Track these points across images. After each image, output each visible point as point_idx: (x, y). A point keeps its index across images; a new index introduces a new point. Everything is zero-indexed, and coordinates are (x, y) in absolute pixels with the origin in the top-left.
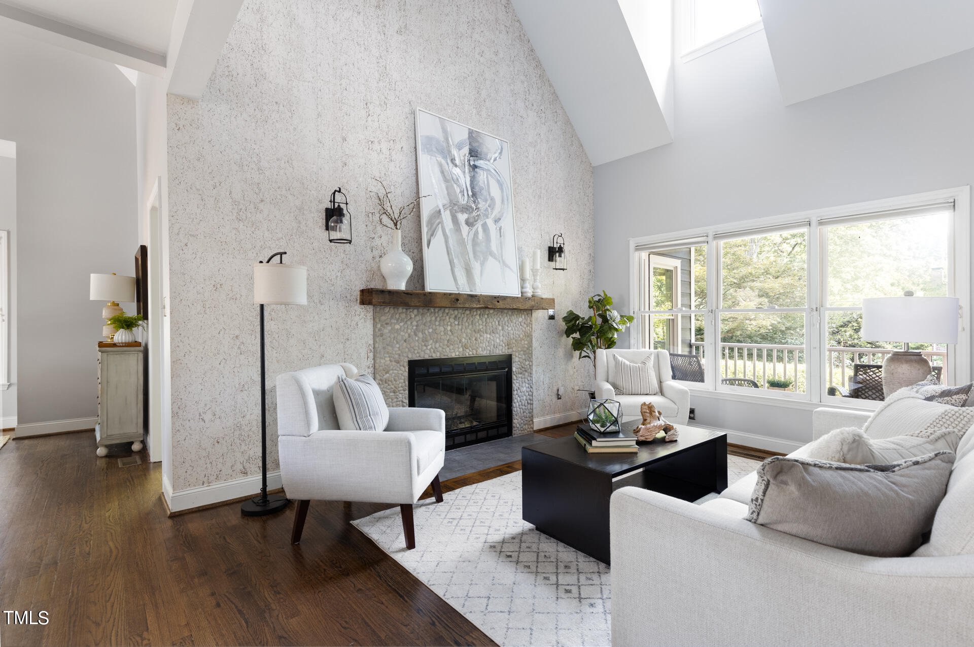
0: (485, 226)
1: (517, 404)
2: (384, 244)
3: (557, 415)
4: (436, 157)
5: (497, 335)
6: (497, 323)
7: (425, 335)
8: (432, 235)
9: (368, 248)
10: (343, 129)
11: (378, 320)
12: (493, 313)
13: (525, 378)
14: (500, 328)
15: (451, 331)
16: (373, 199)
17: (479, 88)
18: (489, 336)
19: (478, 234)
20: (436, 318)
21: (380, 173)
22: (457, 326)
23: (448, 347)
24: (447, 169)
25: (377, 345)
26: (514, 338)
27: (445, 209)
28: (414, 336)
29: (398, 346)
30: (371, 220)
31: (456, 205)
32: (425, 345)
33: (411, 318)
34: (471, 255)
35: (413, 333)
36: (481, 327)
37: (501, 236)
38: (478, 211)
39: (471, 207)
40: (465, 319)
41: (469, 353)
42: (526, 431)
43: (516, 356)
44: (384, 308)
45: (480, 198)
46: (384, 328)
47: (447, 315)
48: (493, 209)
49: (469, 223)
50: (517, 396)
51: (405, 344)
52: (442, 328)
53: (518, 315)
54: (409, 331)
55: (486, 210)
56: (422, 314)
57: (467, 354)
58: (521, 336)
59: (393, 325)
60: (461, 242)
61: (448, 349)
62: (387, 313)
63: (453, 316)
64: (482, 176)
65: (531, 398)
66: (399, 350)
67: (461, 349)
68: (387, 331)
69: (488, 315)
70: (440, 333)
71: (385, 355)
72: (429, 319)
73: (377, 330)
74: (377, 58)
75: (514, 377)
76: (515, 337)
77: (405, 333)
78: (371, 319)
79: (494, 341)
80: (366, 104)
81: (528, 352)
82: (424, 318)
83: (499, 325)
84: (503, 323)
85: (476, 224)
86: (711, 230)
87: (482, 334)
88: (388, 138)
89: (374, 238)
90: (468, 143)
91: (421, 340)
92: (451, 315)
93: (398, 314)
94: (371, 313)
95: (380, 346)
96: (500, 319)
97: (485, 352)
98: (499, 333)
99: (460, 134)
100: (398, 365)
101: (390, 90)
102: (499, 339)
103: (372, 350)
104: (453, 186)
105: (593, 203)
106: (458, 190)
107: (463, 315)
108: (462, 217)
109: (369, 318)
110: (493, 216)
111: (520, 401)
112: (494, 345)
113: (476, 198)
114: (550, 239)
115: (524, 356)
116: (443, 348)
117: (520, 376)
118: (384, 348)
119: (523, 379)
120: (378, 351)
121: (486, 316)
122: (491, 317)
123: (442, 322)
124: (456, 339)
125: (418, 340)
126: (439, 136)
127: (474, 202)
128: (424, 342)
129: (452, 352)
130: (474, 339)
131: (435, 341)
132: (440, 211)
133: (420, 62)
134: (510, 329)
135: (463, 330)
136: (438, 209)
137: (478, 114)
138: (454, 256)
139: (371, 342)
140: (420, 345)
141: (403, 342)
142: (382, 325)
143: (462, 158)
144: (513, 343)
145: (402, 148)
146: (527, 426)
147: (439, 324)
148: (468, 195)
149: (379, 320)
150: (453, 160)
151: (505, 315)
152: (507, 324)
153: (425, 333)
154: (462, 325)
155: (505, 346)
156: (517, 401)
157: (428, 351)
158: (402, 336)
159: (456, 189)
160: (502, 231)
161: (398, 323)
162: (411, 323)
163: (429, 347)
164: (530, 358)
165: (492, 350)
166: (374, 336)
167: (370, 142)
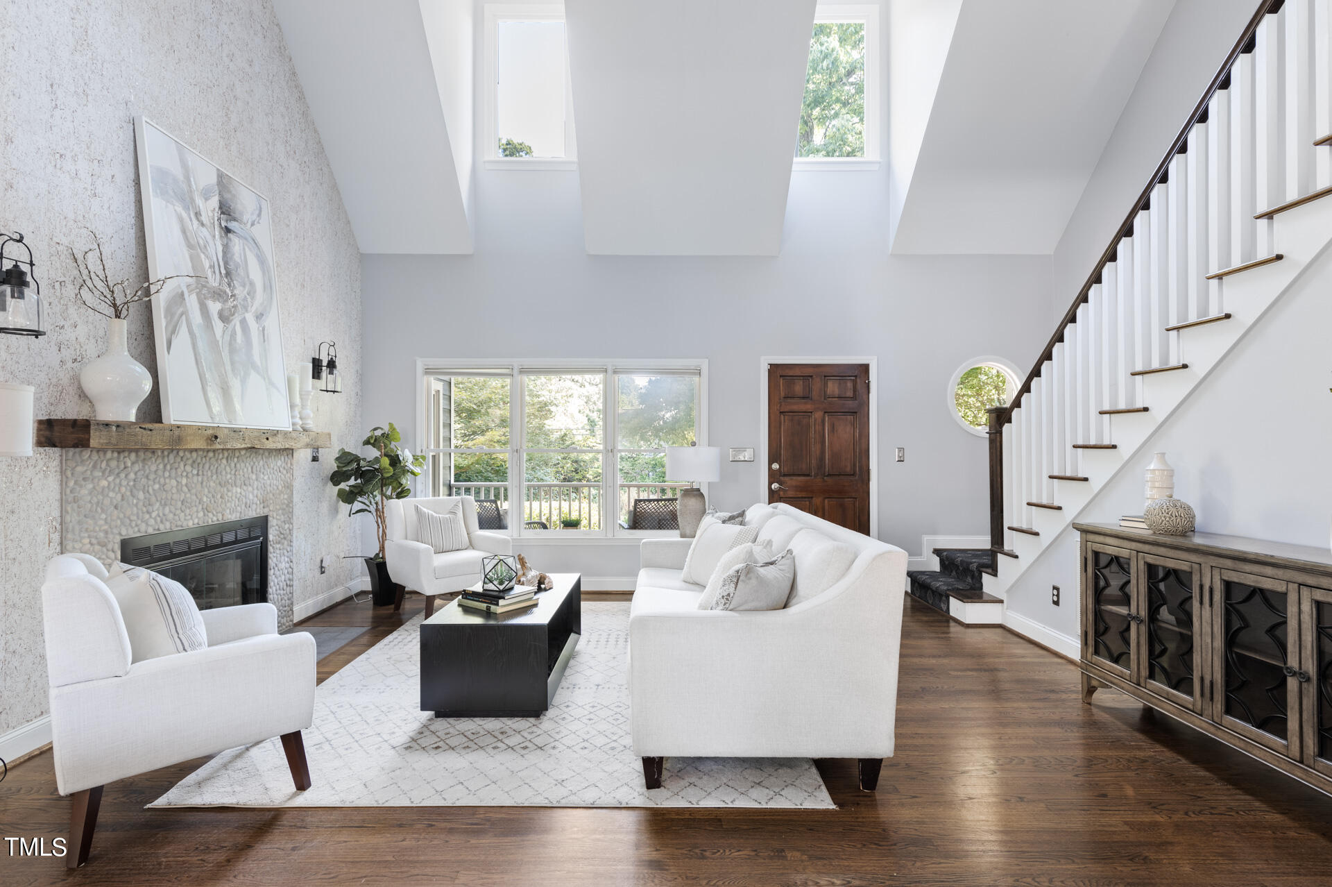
0: (243, 322)
1: (274, 588)
2: (82, 340)
3: (321, 597)
4: (174, 205)
5: (250, 489)
6: (250, 469)
7: (147, 495)
8: (173, 332)
9: (53, 344)
10: (6, 119)
11: (69, 473)
12: (245, 454)
13: (283, 549)
14: (254, 477)
15: (186, 485)
16: (63, 257)
17: (228, 109)
18: (239, 490)
19: (236, 334)
20: (165, 466)
21: (76, 213)
22: (195, 478)
23: (182, 512)
24: (191, 228)
25: (68, 518)
26: (271, 491)
27: (190, 292)
28: (131, 498)
29: (104, 516)
30: (58, 294)
31: (205, 287)
32: (148, 512)
33: (125, 468)
34: (228, 367)
35: (128, 493)
36: (229, 476)
37: (264, 341)
38: (234, 300)
39: (225, 292)
40: (207, 466)
41: (212, 519)
42: (284, 627)
43: (273, 518)
44: (82, 451)
45: (236, 280)
46: (81, 486)
47: (182, 460)
48: (253, 298)
49: (224, 318)
50: (274, 576)
51: (116, 512)
52: (174, 481)
53: (276, 458)
54: (123, 489)
55: (245, 299)
56: (144, 459)
57: (210, 521)
58: (280, 487)
59: (96, 480)
60: (214, 344)
61: (183, 514)
62: (87, 460)
63: (190, 462)
64: (237, 245)
65: (291, 576)
66: (106, 522)
67: (201, 514)
68: (86, 492)
69: (238, 458)
70: (171, 490)
71: (82, 535)
72: (154, 468)
73: (68, 491)
74: (72, 10)
75: (270, 549)
76: (272, 489)
77: (117, 494)
78: (56, 471)
79: (246, 498)
80: (52, 85)
81: (288, 509)
82: (147, 467)
83: (252, 472)
84: (258, 469)
85: (233, 320)
86: (517, 362)
87: (230, 488)
88: (89, 155)
89: (63, 327)
90: (217, 192)
91: (141, 504)
92: (187, 459)
93: (105, 462)
94: (56, 463)
95: (73, 519)
96: (254, 463)
97: (234, 515)
98: (251, 484)
99: (205, 177)
100: (104, 549)
101: (93, 72)
102: (253, 494)
103: (58, 527)
104: (200, 257)
105: (361, 302)
106: (207, 264)
107: (204, 459)
108: (214, 307)
109: (54, 470)
110: (254, 309)
111: (278, 584)
112: (246, 503)
113: (231, 279)
114: (314, 346)
115: (282, 516)
116: (175, 515)
117: (278, 546)
118: (79, 522)
119: (282, 551)
120: (70, 528)
121: (236, 459)
122: (243, 461)
123: (174, 471)
124: (194, 497)
125: (137, 503)
126: (178, 172)
127: (229, 285)
128: (146, 507)
129: (188, 520)
130: (219, 496)
131: (163, 502)
132: (182, 294)
133: (143, 40)
134: (266, 478)
135: (204, 483)
136: (180, 291)
137: (226, 148)
138: (205, 368)
139: (56, 513)
140: (140, 512)
141: (112, 508)
142: (76, 483)
143: (210, 214)
144: (270, 499)
145: (113, 176)
146: (285, 618)
147: (170, 476)
148: (221, 273)
149: (72, 474)
150: (198, 214)
151: (260, 456)
152: (262, 470)
153: (148, 492)
154: (203, 475)
155: (260, 503)
156: (274, 585)
157: (152, 522)
158: (111, 498)
159: (203, 260)
160: (266, 332)
161: (104, 476)
162: (126, 476)
163: (154, 515)
164: (290, 519)
165: (243, 511)
166: (62, 502)
167: (58, 156)
